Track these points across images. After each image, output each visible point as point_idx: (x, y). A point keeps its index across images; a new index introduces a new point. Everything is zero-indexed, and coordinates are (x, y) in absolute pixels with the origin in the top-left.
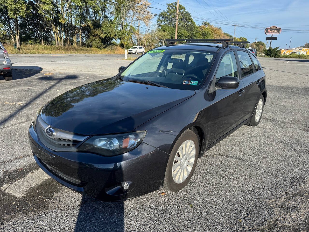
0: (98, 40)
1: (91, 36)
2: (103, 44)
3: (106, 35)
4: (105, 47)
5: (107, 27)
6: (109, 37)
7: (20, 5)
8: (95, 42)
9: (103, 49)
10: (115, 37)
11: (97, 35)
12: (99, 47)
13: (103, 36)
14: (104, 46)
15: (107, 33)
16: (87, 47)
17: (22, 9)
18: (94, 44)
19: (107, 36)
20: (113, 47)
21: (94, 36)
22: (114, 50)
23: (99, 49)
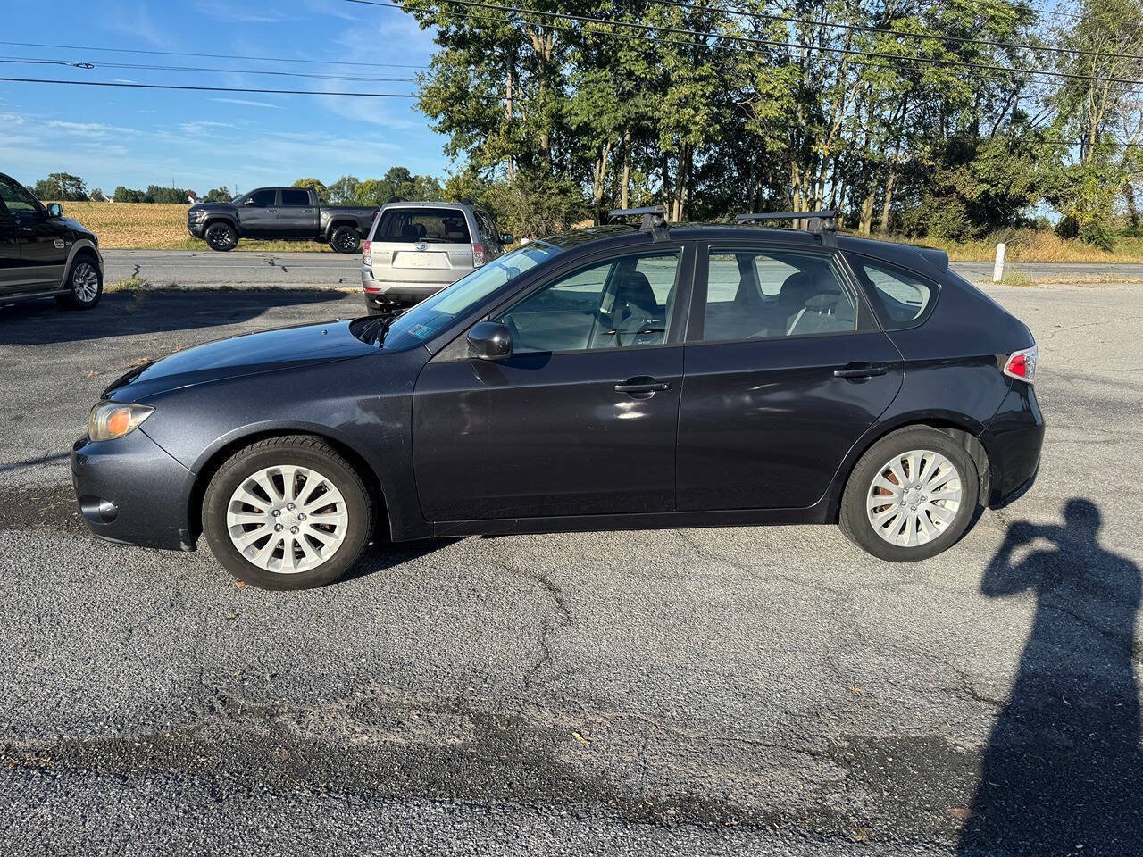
0: (954, 209)
1: (927, 195)
2: (971, 223)
3: (985, 186)
4: (980, 236)
5: (995, 157)
6: (1003, 197)
7: (693, 112)
8: (941, 216)
9: (970, 244)
10: (1029, 196)
11: (950, 190)
12: (953, 236)
13: (973, 191)
14: (976, 231)
15: (992, 181)
16: (909, 236)
17: (695, 123)
18: (936, 225)
19: (992, 193)
20: (1019, 233)
21: (938, 194)
22: (1018, 247)
23: (953, 241)
